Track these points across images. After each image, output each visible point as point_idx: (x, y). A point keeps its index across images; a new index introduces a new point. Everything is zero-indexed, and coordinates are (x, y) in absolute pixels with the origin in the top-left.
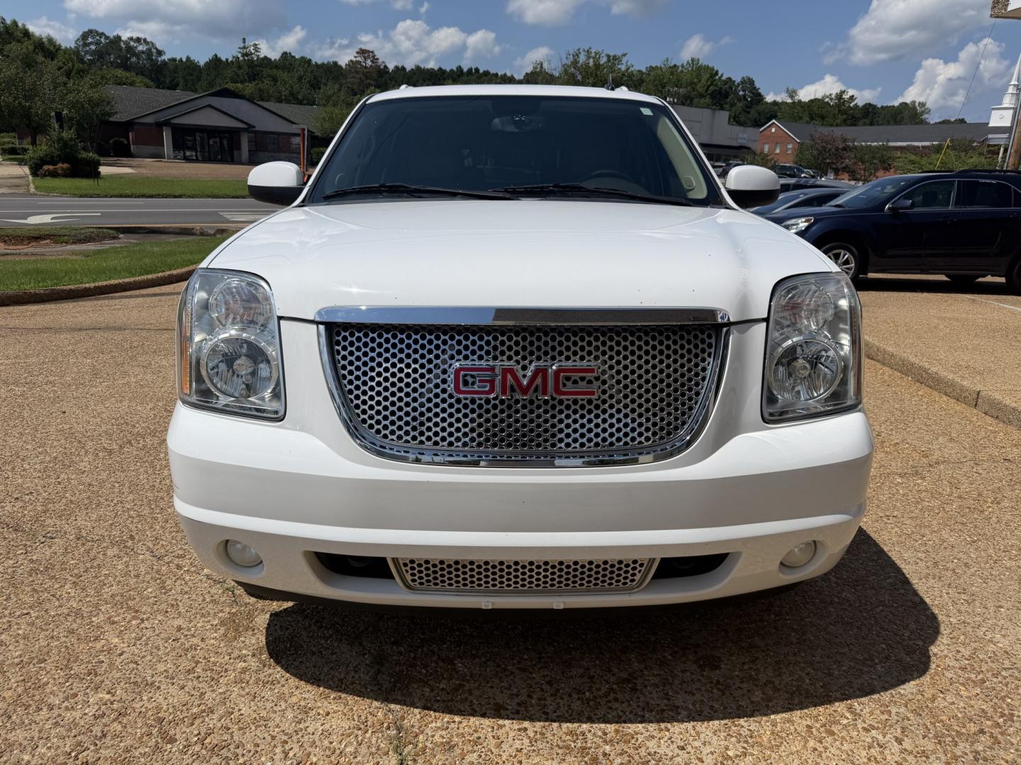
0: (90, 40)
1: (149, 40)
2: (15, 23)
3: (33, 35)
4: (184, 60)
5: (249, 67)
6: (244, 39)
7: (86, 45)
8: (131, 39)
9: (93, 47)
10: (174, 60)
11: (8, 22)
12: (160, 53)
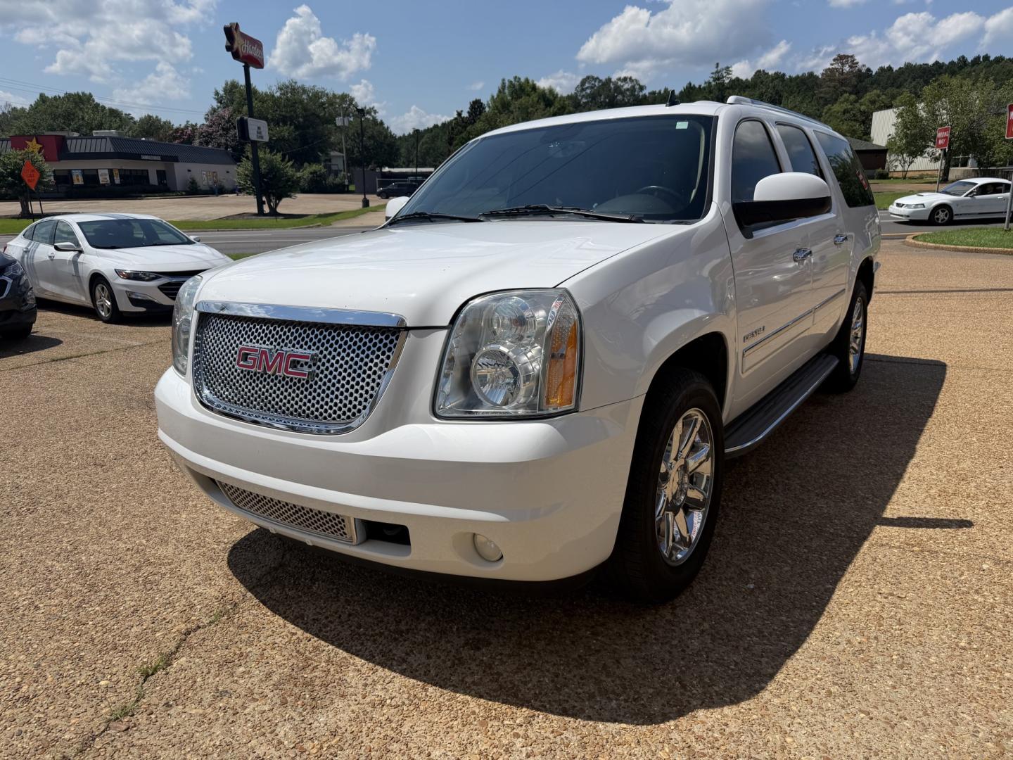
0: (587, 85)
1: (633, 78)
2: (527, 80)
3: (539, 89)
4: (662, 92)
5: (719, 90)
6: (718, 64)
7: (583, 90)
8: (619, 79)
9: (588, 91)
10: (654, 93)
11: (523, 80)
12: (642, 88)
